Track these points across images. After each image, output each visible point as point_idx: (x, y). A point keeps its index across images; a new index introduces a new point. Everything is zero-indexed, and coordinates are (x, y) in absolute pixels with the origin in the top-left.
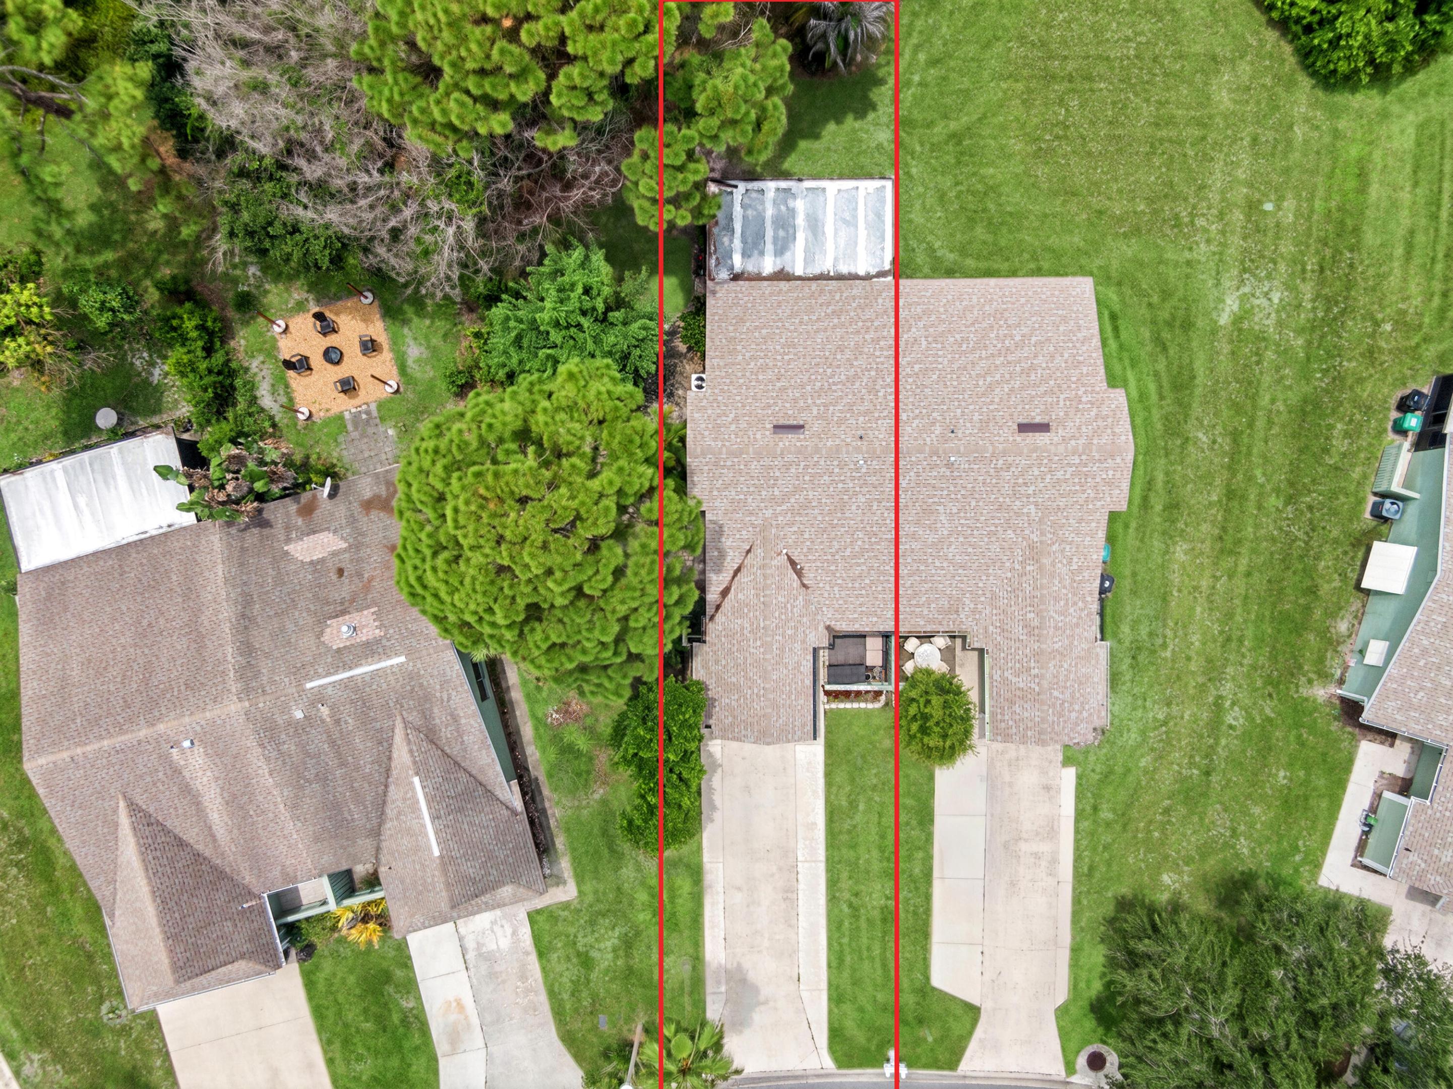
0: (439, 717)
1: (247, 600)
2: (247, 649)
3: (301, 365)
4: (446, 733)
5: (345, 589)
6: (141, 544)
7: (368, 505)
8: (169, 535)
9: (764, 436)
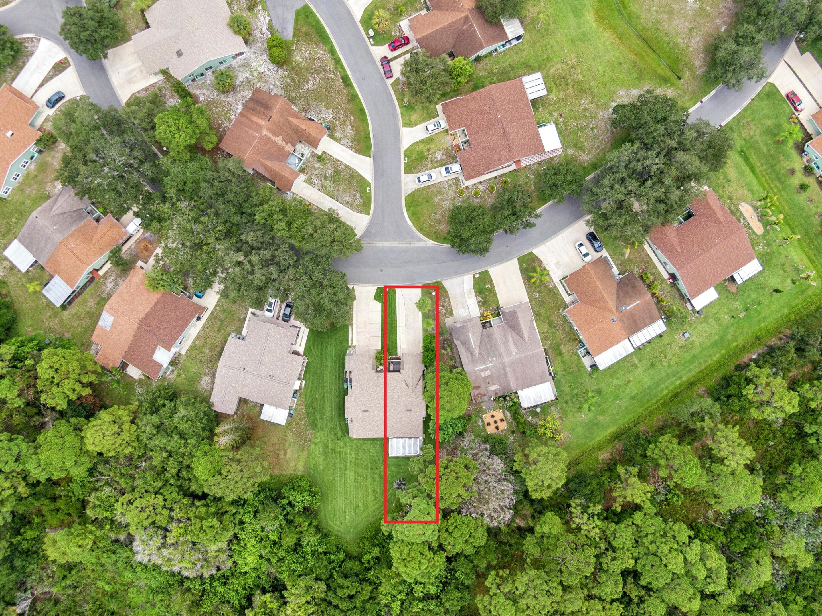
0: (470, 358)
1: (505, 378)
2: (504, 370)
3: (502, 420)
4: (469, 355)
5: (488, 380)
6: (527, 387)
7: (485, 395)
8: (522, 389)
9: (413, 409)
